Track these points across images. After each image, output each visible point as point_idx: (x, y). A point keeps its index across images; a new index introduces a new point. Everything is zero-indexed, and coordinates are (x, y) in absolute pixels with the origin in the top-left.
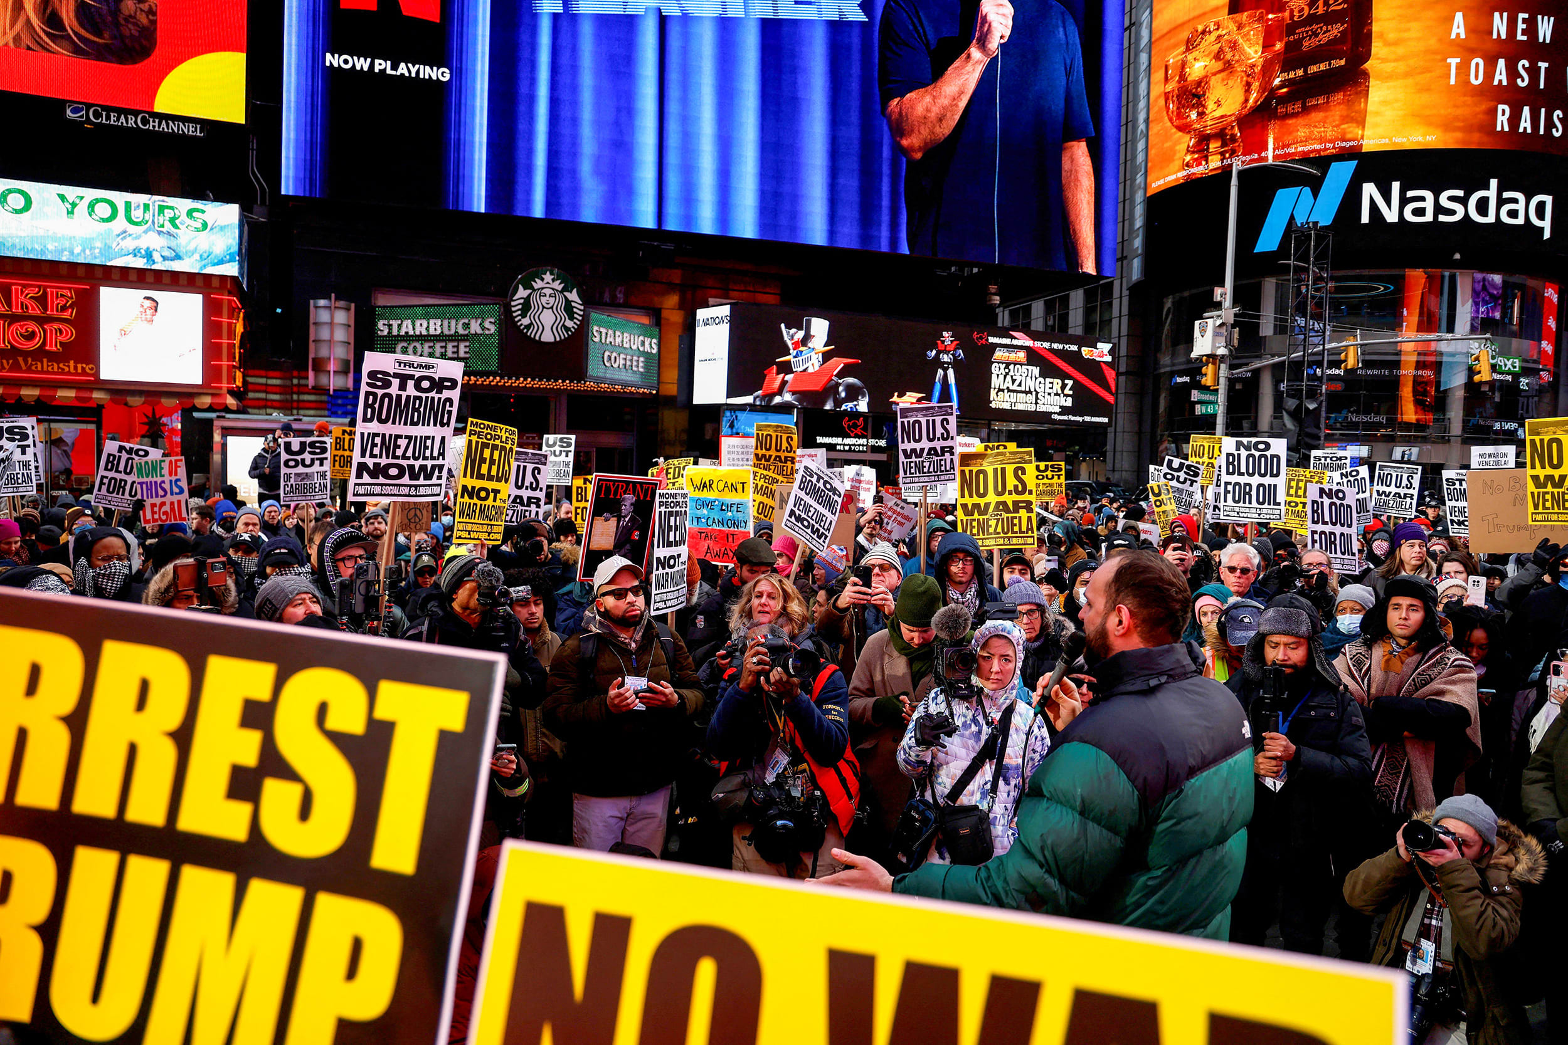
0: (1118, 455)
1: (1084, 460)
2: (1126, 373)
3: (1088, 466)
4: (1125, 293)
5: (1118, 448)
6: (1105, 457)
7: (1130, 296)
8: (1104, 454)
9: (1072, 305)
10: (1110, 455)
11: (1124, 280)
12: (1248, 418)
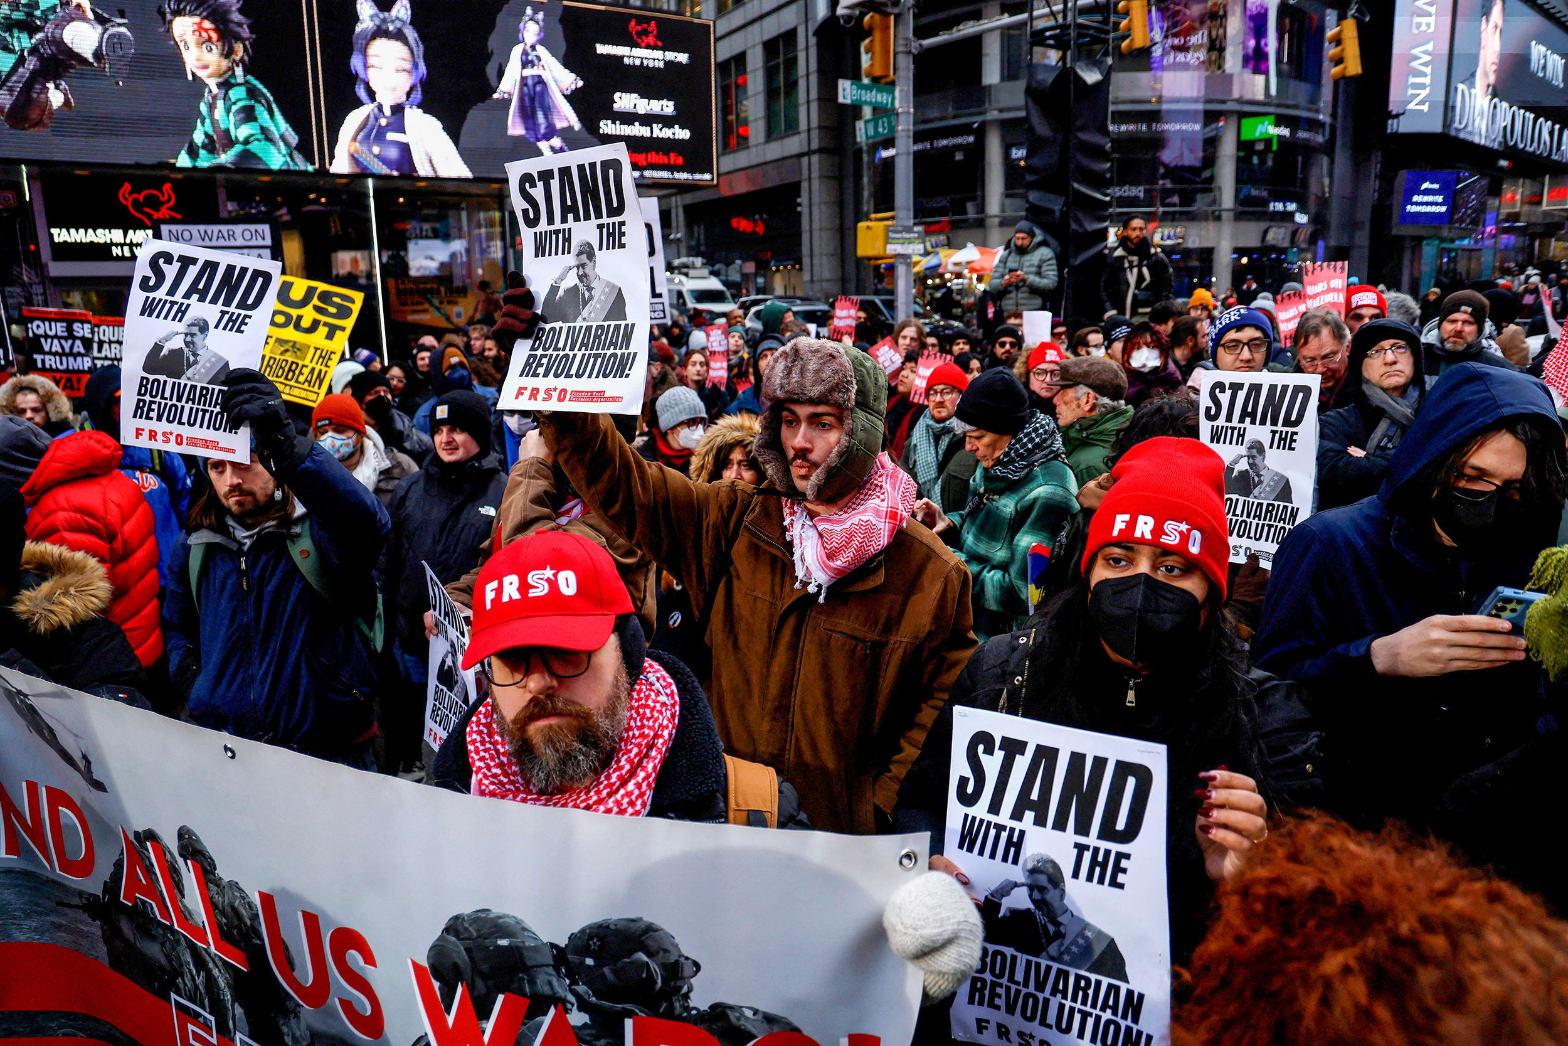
0: (816, 261)
1: (778, 270)
2: (820, 151)
3: (783, 276)
4: (813, 40)
5: (816, 251)
6: (801, 264)
7: (819, 45)
8: (799, 261)
9: (749, 67)
10: (806, 261)
11: (810, 24)
12: (974, 199)
